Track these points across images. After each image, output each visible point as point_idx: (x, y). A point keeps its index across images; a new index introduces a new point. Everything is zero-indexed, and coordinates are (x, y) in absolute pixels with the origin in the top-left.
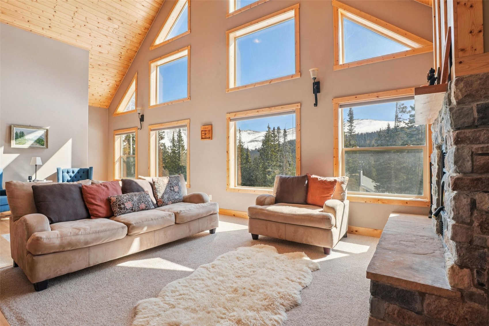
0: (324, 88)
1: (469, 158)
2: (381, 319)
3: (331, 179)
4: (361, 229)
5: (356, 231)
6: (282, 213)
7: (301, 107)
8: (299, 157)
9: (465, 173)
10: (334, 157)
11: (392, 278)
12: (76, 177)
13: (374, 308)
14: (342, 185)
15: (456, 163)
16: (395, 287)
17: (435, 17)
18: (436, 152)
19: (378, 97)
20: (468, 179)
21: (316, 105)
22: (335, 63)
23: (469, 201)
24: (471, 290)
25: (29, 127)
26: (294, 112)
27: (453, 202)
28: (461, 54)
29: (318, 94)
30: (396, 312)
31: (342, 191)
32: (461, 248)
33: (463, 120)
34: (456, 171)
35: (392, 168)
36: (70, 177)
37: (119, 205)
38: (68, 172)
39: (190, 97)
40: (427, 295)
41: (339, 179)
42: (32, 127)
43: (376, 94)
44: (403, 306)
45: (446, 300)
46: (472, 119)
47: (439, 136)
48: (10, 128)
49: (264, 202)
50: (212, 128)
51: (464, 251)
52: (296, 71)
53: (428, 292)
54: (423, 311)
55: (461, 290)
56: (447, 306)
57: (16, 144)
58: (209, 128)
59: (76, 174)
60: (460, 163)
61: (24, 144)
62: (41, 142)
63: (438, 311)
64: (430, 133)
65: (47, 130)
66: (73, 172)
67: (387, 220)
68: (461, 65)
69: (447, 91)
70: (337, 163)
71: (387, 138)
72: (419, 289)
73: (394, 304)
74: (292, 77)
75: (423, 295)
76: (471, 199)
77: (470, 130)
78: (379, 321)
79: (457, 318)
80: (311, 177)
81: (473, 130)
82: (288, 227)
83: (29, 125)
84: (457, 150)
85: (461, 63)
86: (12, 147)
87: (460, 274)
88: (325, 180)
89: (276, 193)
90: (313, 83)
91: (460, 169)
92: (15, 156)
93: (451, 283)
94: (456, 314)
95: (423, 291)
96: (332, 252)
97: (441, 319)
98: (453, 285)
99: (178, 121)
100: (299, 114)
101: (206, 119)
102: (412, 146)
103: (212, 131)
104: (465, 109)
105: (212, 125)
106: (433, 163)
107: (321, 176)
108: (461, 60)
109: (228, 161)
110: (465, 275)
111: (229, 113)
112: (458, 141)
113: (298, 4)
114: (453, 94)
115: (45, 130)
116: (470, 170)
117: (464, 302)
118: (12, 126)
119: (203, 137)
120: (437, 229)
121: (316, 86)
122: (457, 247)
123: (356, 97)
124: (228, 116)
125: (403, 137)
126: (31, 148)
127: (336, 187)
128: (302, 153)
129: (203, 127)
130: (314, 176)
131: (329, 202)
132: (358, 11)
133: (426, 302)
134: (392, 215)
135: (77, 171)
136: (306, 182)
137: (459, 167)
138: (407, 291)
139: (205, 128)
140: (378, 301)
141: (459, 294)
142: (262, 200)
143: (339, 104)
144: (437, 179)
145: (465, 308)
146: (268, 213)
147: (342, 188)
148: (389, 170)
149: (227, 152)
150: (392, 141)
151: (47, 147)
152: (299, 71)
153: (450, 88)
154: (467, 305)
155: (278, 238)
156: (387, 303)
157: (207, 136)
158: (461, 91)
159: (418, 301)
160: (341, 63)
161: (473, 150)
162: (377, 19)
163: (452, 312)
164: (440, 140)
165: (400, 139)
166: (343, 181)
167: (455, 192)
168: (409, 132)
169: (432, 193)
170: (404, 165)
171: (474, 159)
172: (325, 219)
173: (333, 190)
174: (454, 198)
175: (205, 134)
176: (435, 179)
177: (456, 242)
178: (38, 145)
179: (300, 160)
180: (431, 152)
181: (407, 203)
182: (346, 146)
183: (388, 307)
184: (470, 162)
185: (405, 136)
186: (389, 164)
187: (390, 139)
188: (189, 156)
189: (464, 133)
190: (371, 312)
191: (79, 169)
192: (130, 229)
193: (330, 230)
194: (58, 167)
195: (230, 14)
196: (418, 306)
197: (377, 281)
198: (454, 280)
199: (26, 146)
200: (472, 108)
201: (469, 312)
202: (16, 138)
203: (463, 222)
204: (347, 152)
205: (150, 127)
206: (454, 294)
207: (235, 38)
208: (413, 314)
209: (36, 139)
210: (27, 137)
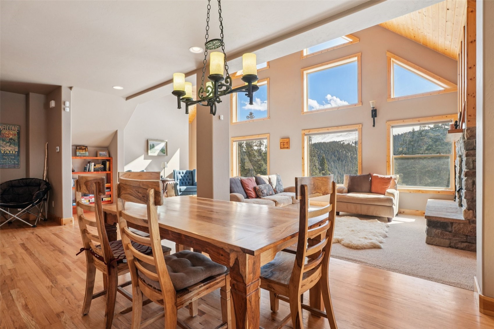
0: (379, 114)
1: (472, 163)
2: (432, 237)
3: (389, 176)
4: (406, 211)
5: (404, 212)
6: (359, 197)
7: (362, 127)
8: (361, 162)
9: (470, 169)
10: (387, 162)
11: (437, 217)
12: (185, 177)
13: (428, 232)
14: (395, 181)
15: (466, 165)
16: (439, 221)
17: (459, 74)
18: (458, 159)
19: (419, 121)
20: (471, 172)
21: (374, 126)
22: (388, 97)
23: (472, 181)
24: (473, 219)
25: (157, 140)
26: (357, 130)
27: (465, 182)
28: (469, 117)
29: (375, 118)
30: (440, 233)
31: (396, 185)
32: (468, 201)
33: (469, 147)
34: (466, 169)
35: (416, 172)
36: (181, 176)
37: (261, 191)
38: (180, 173)
39: (269, 117)
40: (454, 223)
41: (393, 176)
42: (158, 140)
43: (418, 119)
44: (443, 230)
45: (462, 224)
46: (473, 146)
47: (460, 151)
48: (147, 141)
49: (343, 191)
50: (289, 140)
51: (470, 203)
52: (358, 102)
53: (454, 222)
54: (452, 231)
55: (469, 220)
56: (463, 227)
57: (151, 153)
58: (287, 140)
59: (185, 174)
60: (468, 165)
61: (155, 152)
62: (164, 151)
63: (459, 230)
64: (455, 147)
65: (167, 142)
66: (183, 173)
67: (427, 202)
68: (469, 122)
69: (463, 132)
70: (389, 166)
71: (412, 143)
72: (450, 221)
73: (439, 230)
74: (355, 105)
75: (452, 223)
76: (473, 180)
77: (472, 151)
78: (432, 238)
79: (468, 232)
80: (373, 175)
81: (473, 151)
82: (363, 206)
83: (156, 139)
84: (467, 159)
85: (469, 121)
86: (149, 155)
87: (468, 213)
88: (384, 177)
89: (348, 186)
90: (372, 110)
91: (468, 167)
92: (149, 161)
93: (464, 217)
94: (467, 230)
95: (452, 221)
96: (392, 221)
97: (460, 233)
98: (465, 218)
99: (259, 135)
100: (361, 132)
101: (284, 134)
102: (442, 154)
103: (289, 143)
104: (470, 142)
105: (289, 138)
106: (456, 166)
107: (380, 175)
108: (469, 120)
109: (303, 165)
110: (470, 213)
111: (304, 130)
112: (467, 155)
113: (360, 53)
114: (465, 135)
115: (166, 143)
116: (472, 168)
117: (470, 224)
118: (149, 140)
119: (282, 147)
120: (459, 204)
121: (374, 112)
122: (467, 201)
123: (404, 121)
124: (304, 132)
125: (428, 142)
126: (159, 156)
127: (392, 182)
128: (363, 159)
129: (282, 140)
130: (375, 175)
131: (389, 190)
132: (406, 61)
133: (454, 226)
134: (429, 200)
135: (185, 172)
136: (370, 178)
137: (467, 167)
138: (445, 223)
139: (284, 141)
140: (431, 229)
141: (468, 221)
142: (341, 190)
143: (391, 125)
144: (459, 175)
145: (470, 227)
146: (348, 197)
147: (395, 182)
148: (414, 174)
149: (303, 158)
150: (417, 146)
151: (167, 155)
152: (361, 102)
153: (464, 132)
154: (471, 225)
155: (356, 213)
156: (435, 229)
157: (286, 146)
158: (469, 134)
159: (450, 226)
160: (392, 97)
161: (474, 159)
162: (419, 67)
163: (465, 230)
164: (460, 153)
165: (424, 143)
166: (395, 178)
167: (466, 178)
168: (434, 137)
169: (456, 184)
170: (429, 169)
171: (474, 163)
172: (389, 200)
173: (390, 183)
174: (466, 180)
175: (284, 145)
176: (457, 175)
177: (467, 199)
178: (162, 154)
179: (362, 164)
180: (455, 159)
181: (439, 192)
182: (394, 154)
183: (436, 231)
184: (472, 165)
185: (430, 140)
186: (414, 168)
187: (415, 144)
188: (269, 161)
189: (470, 152)
190: (427, 234)
191: (186, 171)
192: (276, 203)
193: (392, 206)
194: (174, 169)
195: (305, 57)
196: (450, 229)
197: (430, 220)
198: (466, 215)
199: (156, 154)
200: (473, 141)
201: (472, 228)
202: (151, 149)
203: (469, 190)
204: (396, 159)
205: (233, 139)
206: (466, 221)
207: (307, 74)
208: (448, 233)
209: (160, 149)
210: (156, 148)
